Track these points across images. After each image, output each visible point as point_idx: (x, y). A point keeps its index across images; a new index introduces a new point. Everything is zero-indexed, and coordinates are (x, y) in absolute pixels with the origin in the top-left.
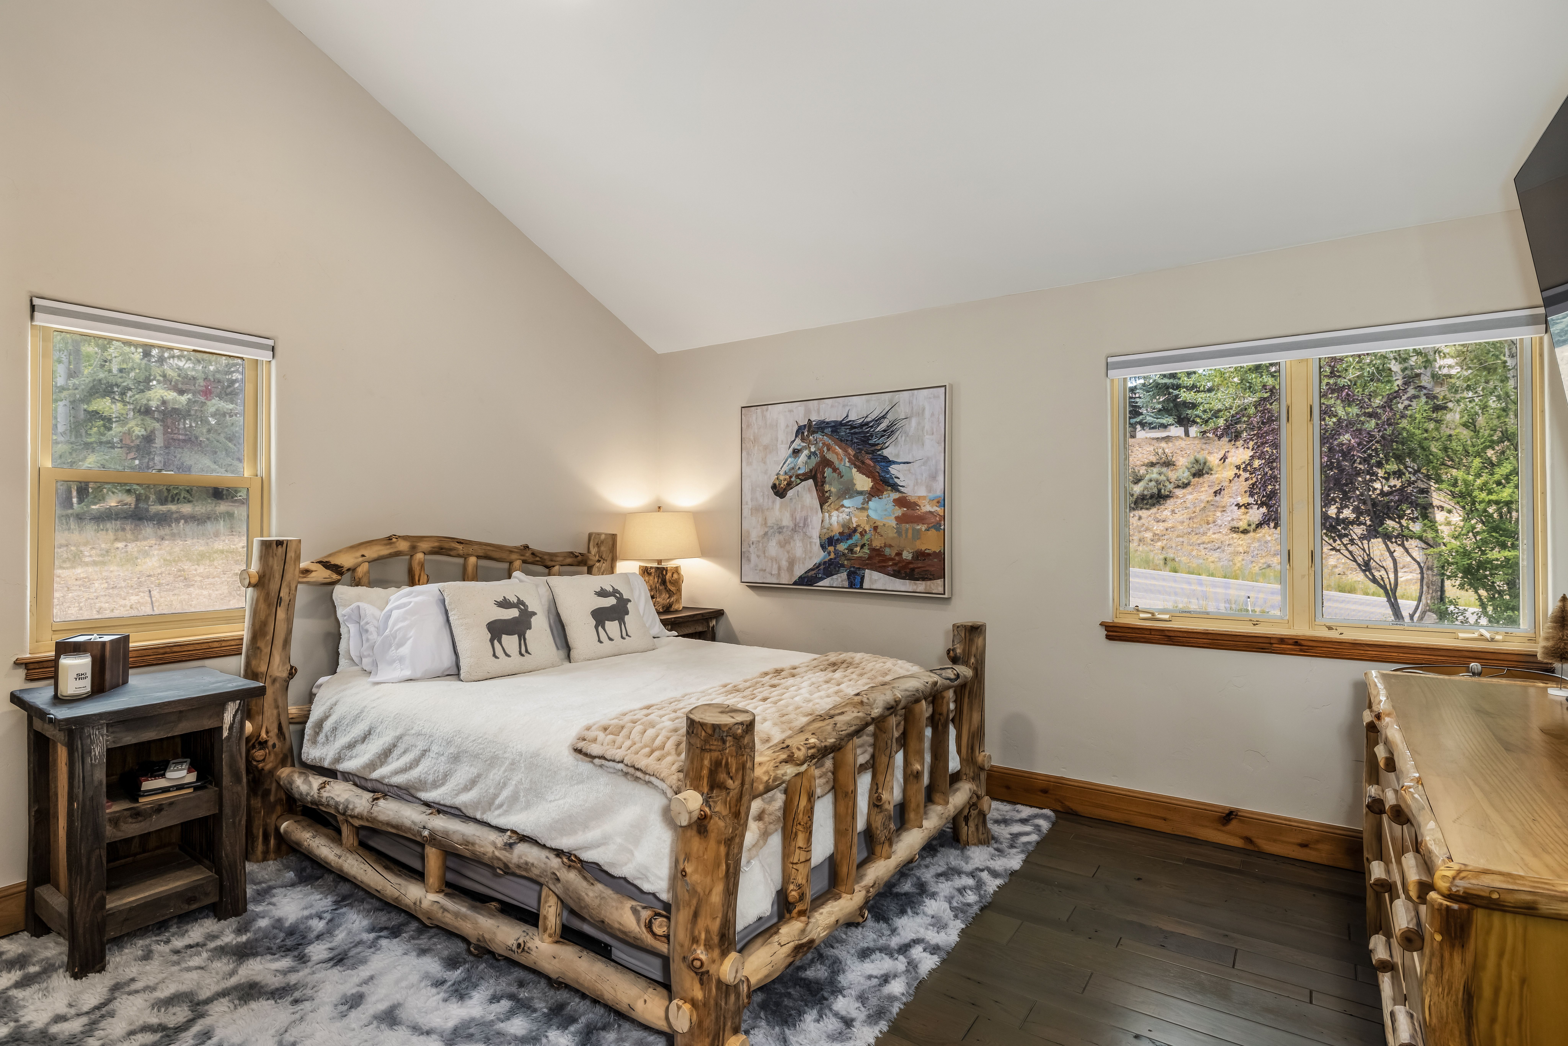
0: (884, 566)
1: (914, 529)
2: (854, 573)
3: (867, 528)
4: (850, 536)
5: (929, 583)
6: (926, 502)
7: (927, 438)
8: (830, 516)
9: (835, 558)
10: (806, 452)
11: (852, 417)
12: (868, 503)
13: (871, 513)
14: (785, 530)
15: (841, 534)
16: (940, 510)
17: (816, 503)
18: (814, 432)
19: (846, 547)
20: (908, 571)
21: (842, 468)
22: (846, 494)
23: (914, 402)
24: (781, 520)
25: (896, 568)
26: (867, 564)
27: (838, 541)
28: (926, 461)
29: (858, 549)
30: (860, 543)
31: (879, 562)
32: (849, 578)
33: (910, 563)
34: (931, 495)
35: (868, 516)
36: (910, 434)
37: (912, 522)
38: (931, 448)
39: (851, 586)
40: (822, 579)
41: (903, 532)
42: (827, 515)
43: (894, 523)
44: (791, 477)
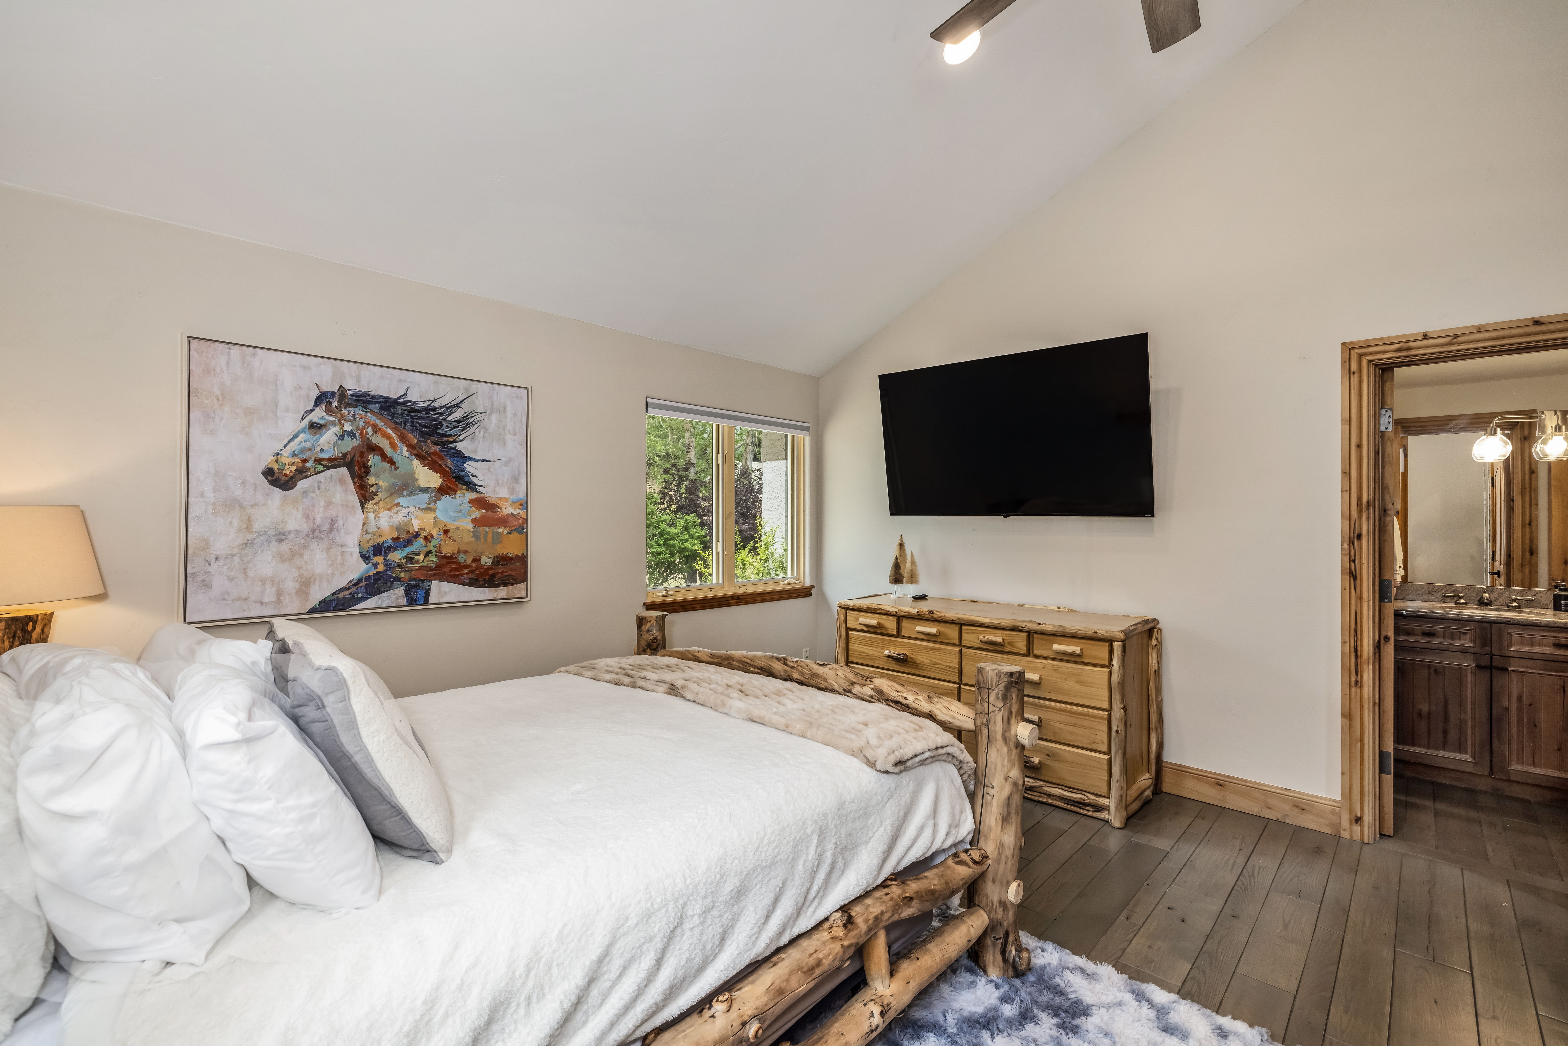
0: (458, 575)
1: (494, 532)
2: (416, 586)
3: (435, 532)
4: (409, 542)
5: (511, 587)
6: (508, 504)
7: (509, 438)
8: (377, 518)
9: (386, 571)
10: (336, 429)
11: (411, 397)
12: (435, 502)
13: (438, 514)
14: (292, 536)
15: (395, 539)
16: (522, 513)
17: (355, 500)
18: (348, 405)
19: (403, 555)
20: (487, 577)
21: (396, 457)
22: (403, 490)
23: (495, 396)
24: (284, 522)
25: (472, 576)
26: (435, 575)
27: (390, 549)
28: (508, 462)
29: (421, 557)
30: (425, 550)
31: (451, 571)
32: (406, 595)
33: (490, 568)
34: (513, 498)
35: (435, 518)
36: (490, 430)
37: (492, 525)
38: (513, 447)
39: (411, 602)
40: (363, 599)
41: (482, 537)
42: (372, 516)
43: (470, 526)
44: (304, 461)
